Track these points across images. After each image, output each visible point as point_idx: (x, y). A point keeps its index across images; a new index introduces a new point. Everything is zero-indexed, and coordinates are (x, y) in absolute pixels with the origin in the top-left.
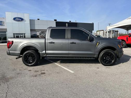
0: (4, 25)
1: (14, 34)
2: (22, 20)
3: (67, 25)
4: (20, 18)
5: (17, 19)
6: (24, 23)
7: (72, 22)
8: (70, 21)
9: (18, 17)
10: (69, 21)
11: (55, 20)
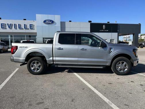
0: (34, 29)
1: (44, 38)
2: (53, 22)
3: (104, 26)
4: (51, 21)
5: (47, 22)
6: (54, 26)
7: (111, 23)
8: (109, 22)
9: (48, 19)
10: (106, 23)
11: (90, 22)
